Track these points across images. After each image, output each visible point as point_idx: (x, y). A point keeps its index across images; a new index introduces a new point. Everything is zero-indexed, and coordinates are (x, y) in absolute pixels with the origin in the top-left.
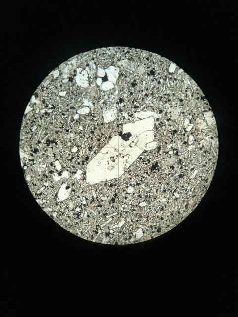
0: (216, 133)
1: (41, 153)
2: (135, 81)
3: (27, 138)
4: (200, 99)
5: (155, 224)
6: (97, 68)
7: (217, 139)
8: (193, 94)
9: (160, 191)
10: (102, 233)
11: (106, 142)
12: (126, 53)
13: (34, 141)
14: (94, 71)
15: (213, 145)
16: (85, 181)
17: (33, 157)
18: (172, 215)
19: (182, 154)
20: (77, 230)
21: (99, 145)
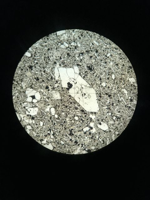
1: (78, 139)
3: (68, 147)
8: (45, 42)
9: (106, 65)
10: (130, 104)
11: (73, 99)
12: (18, 83)
13: (70, 143)
14: (28, 104)
16: (96, 113)
17: (80, 144)
18: (121, 59)
19: (83, 50)
20: (127, 119)
21: (74, 103)
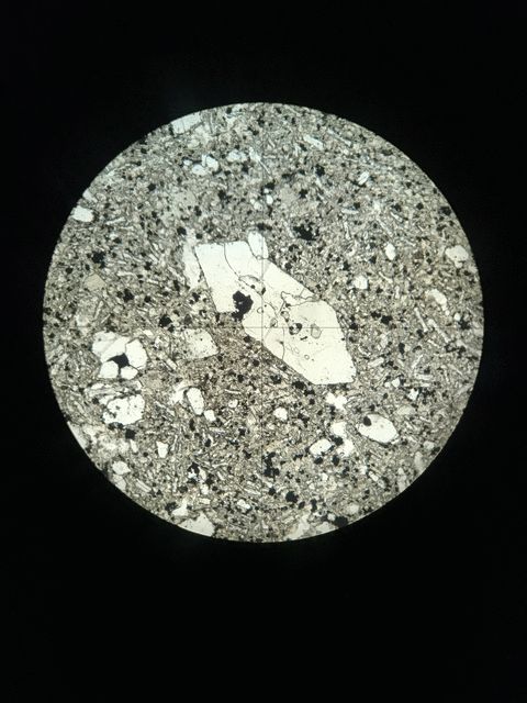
1: (297, 485)
2: (119, 294)
3: (265, 519)
4: (145, 147)
5: (434, 221)
6: (99, 381)
8: (134, 163)
9: (359, 215)
10: (462, 337)
11: (259, 347)
12: (62, 320)
13: (271, 503)
14: (107, 386)
16: (348, 387)
17: (307, 502)
18: (409, 185)
19: (271, 175)
20: (459, 393)
21: (268, 362)
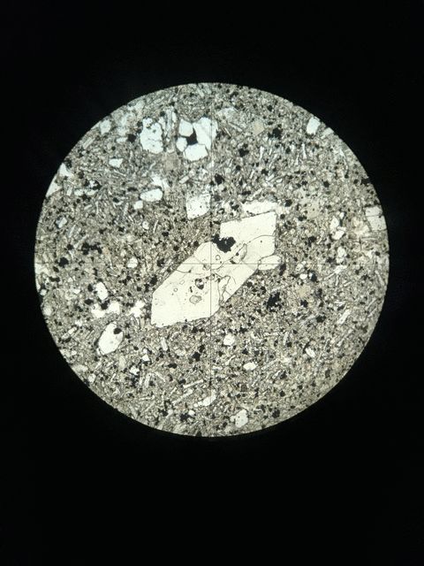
0: (385, 246)
2: (246, 146)
3: (49, 239)
4: (359, 184)
5: (269, 403)
6: (178, 120)
7: (386, 257)
8: (347, 173)
9: (282, 345)
10: (175, 415)
11: (189, 253)
12: (231, 96)
14: (173, 125)
15: (380, 267)
16: (148, 320)
17: (58, 274)
18: (300, 387)
19: (323, 280)
20: (131, 407)
21: (176, 258)
